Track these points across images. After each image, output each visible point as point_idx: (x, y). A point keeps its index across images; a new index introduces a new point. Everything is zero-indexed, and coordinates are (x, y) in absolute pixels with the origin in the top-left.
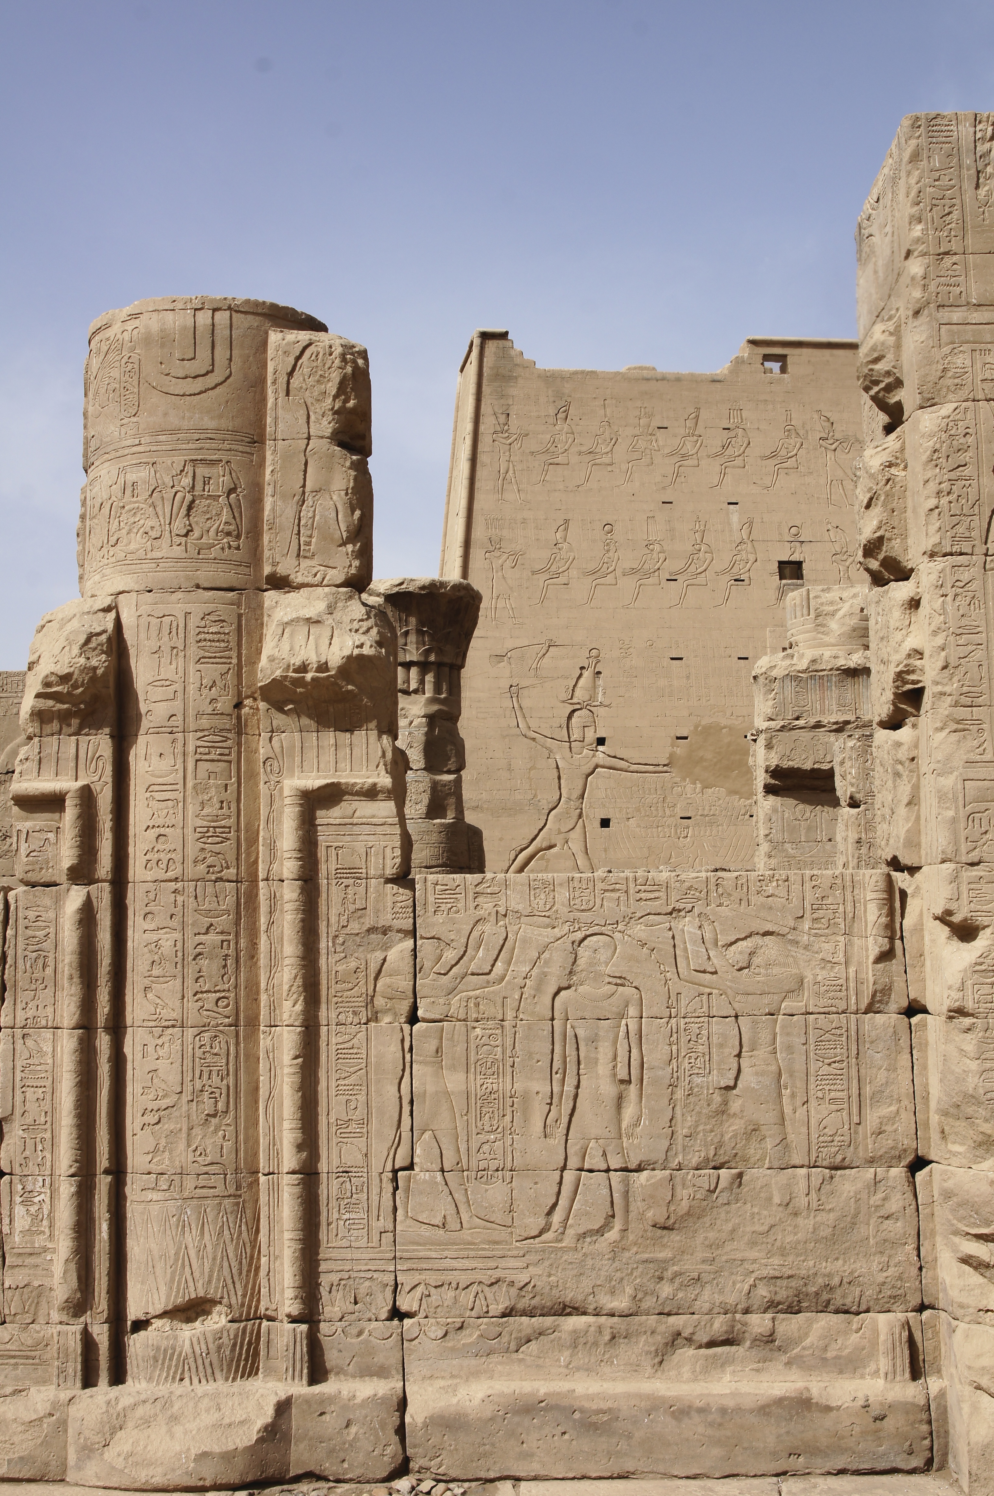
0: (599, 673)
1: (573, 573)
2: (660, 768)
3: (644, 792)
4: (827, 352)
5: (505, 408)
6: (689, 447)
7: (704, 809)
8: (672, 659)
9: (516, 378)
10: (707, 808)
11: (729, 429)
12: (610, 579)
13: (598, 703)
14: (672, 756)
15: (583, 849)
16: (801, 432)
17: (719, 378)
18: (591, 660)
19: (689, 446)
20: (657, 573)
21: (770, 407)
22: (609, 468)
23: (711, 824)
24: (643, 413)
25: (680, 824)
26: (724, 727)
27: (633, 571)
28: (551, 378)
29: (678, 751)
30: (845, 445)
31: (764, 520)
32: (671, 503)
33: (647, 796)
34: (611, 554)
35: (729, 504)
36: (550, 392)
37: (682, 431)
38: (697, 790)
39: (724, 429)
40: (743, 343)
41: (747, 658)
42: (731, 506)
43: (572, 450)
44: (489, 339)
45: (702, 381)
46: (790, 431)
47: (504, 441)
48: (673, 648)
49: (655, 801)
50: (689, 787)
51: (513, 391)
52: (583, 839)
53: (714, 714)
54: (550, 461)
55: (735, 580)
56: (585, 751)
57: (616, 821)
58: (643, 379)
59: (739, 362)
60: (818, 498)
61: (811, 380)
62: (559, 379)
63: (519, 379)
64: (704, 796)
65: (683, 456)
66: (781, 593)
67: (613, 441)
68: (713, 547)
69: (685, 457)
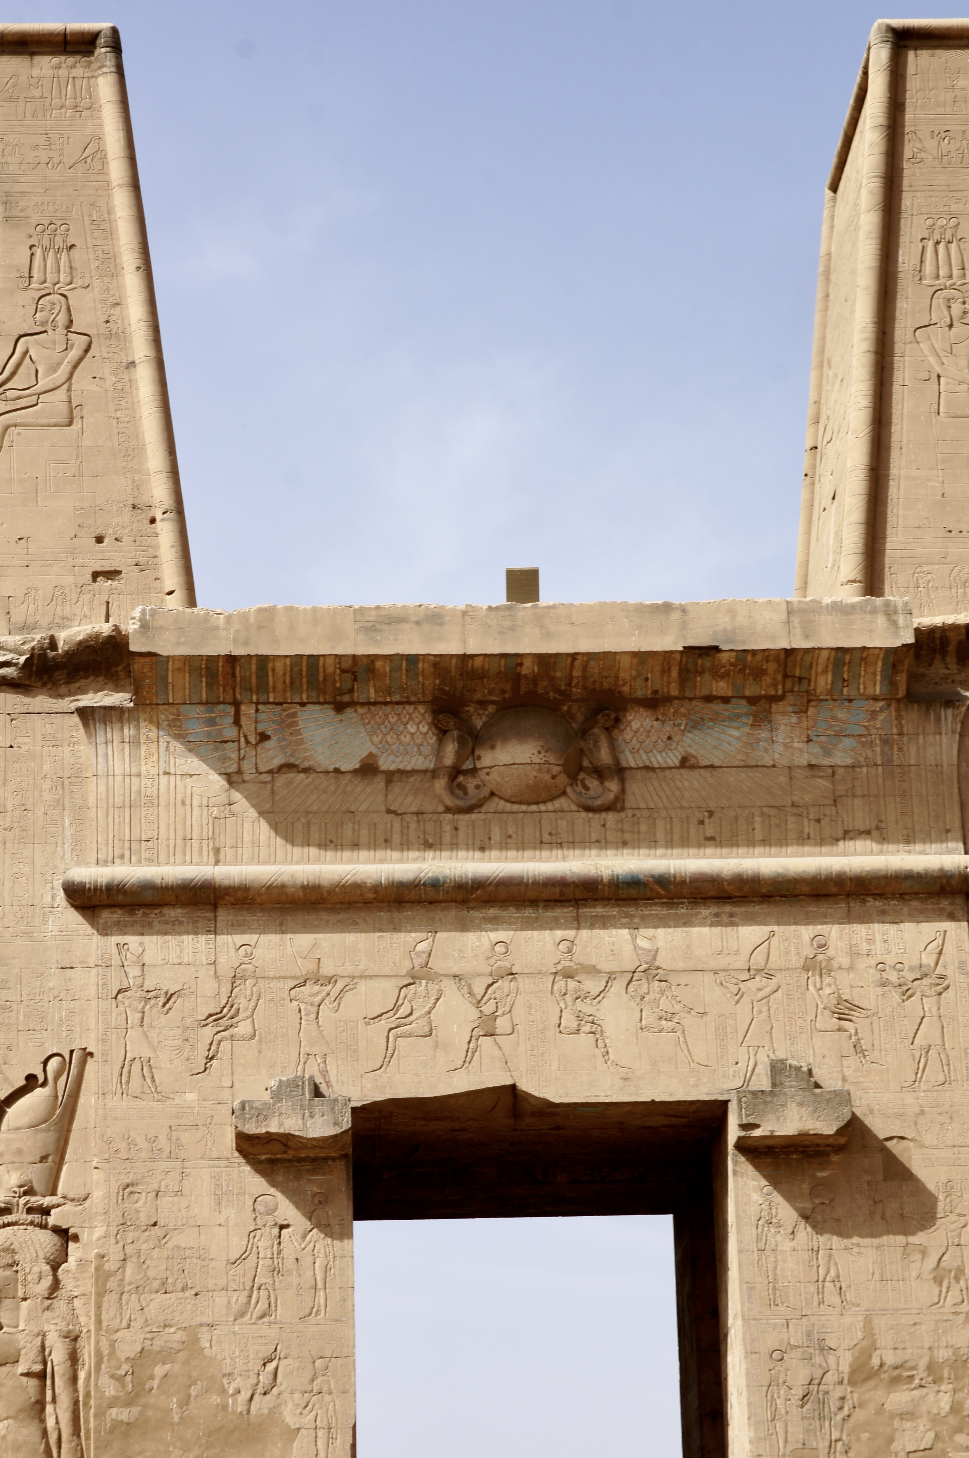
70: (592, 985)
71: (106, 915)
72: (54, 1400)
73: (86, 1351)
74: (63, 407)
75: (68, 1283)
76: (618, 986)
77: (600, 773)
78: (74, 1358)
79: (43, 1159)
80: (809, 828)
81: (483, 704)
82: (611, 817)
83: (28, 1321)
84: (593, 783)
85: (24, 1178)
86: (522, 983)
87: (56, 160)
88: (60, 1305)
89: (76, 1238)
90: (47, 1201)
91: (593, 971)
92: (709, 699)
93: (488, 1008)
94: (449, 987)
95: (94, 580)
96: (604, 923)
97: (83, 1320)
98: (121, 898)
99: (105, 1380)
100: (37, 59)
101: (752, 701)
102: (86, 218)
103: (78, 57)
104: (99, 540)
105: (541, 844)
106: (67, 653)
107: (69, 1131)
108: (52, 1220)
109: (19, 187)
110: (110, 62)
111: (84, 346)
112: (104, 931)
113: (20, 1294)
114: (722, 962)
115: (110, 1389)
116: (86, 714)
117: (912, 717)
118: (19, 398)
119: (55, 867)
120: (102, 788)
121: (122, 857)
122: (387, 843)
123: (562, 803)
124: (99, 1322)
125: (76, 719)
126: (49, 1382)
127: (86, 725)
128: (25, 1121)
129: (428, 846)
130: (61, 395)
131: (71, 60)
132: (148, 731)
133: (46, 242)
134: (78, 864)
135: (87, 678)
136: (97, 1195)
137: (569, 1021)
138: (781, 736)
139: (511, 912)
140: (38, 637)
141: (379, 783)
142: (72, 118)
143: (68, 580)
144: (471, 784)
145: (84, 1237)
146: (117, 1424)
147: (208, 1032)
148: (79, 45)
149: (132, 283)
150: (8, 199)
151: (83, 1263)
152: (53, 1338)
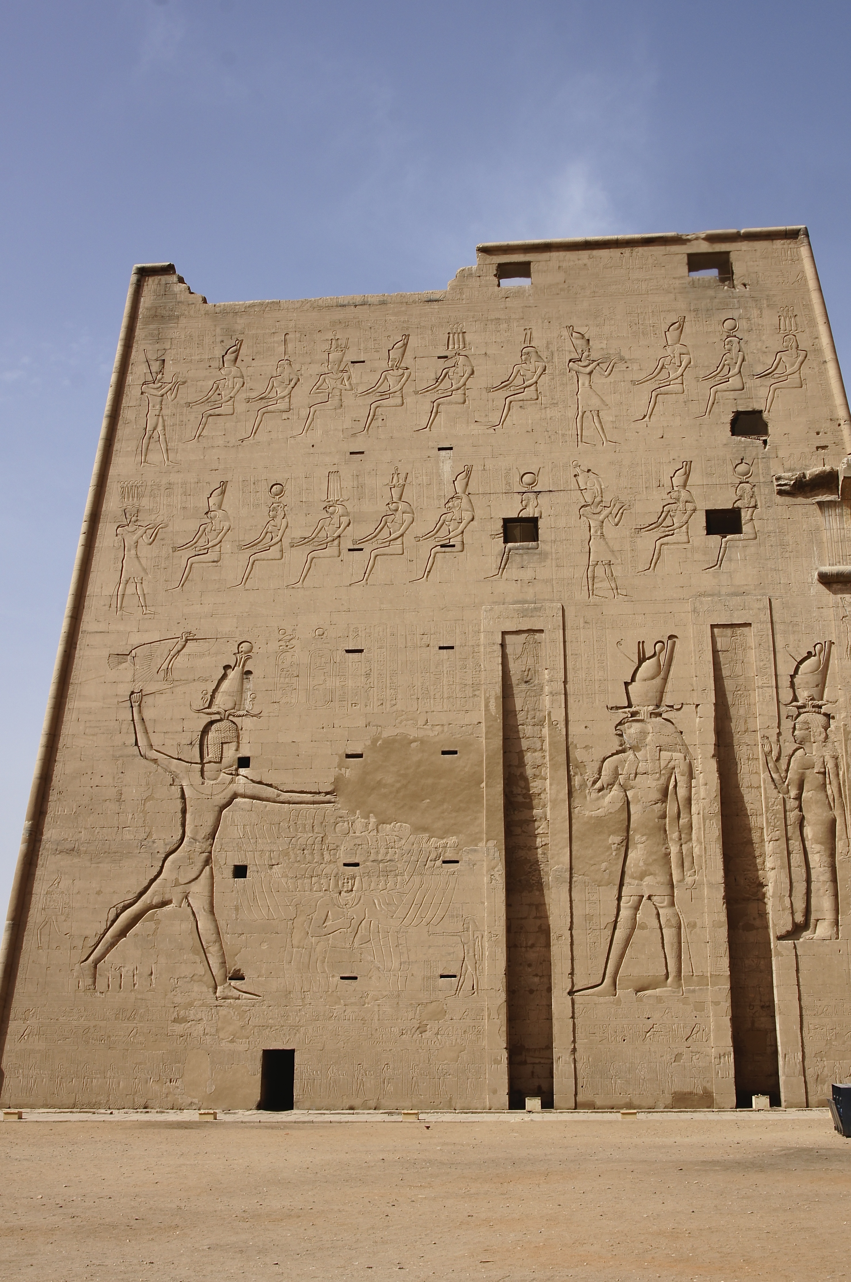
0: (249, 673)
1: (227, 547)
2: (321, 798)
3: (297, 830)
4: (584, 255)
5: (160, 353)
6: (392, 382)
7: (377, 853)
8: (348, 651)
10: (383, 851)
11: (446, 357)
12: (274, 552)
13: (245, 713)
14: (338, 781)
15: (207, 907)
16: (544, 355)
17: (437, 297)
18: (238, 656)
21: (504, 326)
22: (285, 416)
23: (386, 873)
24: (333, 347)
25: (343, 874)
26: (414, 741)
27: (306, 541)
29: (348, 773)
30: (604, 366)
31: (487, 467)
32: (362, 453)
33: (300, 835)
34: (278, 520)
35: (440, 449)
36: (218, 330)
37: (384, 365)
38: (371, 827)
39: (439, 358)
41: (452, 648)
42: (443, 453)
43: (238, 397)
44: (149, 276)
45: (414, 302)
46: (529, 353)
47: (155, 392)
48: (351, 637)
49: (310, 842)
50: (360, 822)
51: (173, 333)
52: (207, 893)
53: (400, 723)
54: (210, 412)
55: (442, 546)
56: (222, 774)
57: (255, 868)
58: (337, 306)
59: (465, 275)
60: (563, 435)
61: (562, 290)
62: (231, 315)
63: (182, 318)
64: (380, 834)
65: (382, 394)
66: (505, 560)
67: (292, 383)
68: (413, 507)
69: (385, 395)
71: (835, 586)
72: (830, 783)
73: (842, 763)
74: (798, 380)
75: (832, 737)
78: (837, 766)
79: (817, 686)
83: (816, 751)
85: (810, 694)
87: (786, 281)
88: (829, 745)
89: (833, 718)
90: (820, 703)
95: (817, 450)
97: (839, 751)
98: (842, 579)
100: (775, 241)
102: (801, 304)
103: (792, 240)
104: (818, 433)
106: (810, 479)
107: (826, 674)
108: (823, 711)
109: (772, 293)
110: (806, 241)
111: (804, 356)
112: (835, 593)
113: (812, 740)
116: (821, 504)
118: (779, 377)
119: (812, 567)
120: (829, 534)
121: (839, 562)
124: (846, 751)
125: (816, 507)
126: (827, 776)
127: (820, 509)
128: (809, 670)
130: (797, 375)
131: (789, 241)
133: (785, 314)
134: (821, 565)
135: (818, 489)
136: (841, 700)
140: (798, 473)
142: (791, 264)
143: (807, 450)
145: (837, 717)
148: (792, 235)
149: (822, 329)
150: (768, 298)
151: (837, 728)
152: (827, 758)
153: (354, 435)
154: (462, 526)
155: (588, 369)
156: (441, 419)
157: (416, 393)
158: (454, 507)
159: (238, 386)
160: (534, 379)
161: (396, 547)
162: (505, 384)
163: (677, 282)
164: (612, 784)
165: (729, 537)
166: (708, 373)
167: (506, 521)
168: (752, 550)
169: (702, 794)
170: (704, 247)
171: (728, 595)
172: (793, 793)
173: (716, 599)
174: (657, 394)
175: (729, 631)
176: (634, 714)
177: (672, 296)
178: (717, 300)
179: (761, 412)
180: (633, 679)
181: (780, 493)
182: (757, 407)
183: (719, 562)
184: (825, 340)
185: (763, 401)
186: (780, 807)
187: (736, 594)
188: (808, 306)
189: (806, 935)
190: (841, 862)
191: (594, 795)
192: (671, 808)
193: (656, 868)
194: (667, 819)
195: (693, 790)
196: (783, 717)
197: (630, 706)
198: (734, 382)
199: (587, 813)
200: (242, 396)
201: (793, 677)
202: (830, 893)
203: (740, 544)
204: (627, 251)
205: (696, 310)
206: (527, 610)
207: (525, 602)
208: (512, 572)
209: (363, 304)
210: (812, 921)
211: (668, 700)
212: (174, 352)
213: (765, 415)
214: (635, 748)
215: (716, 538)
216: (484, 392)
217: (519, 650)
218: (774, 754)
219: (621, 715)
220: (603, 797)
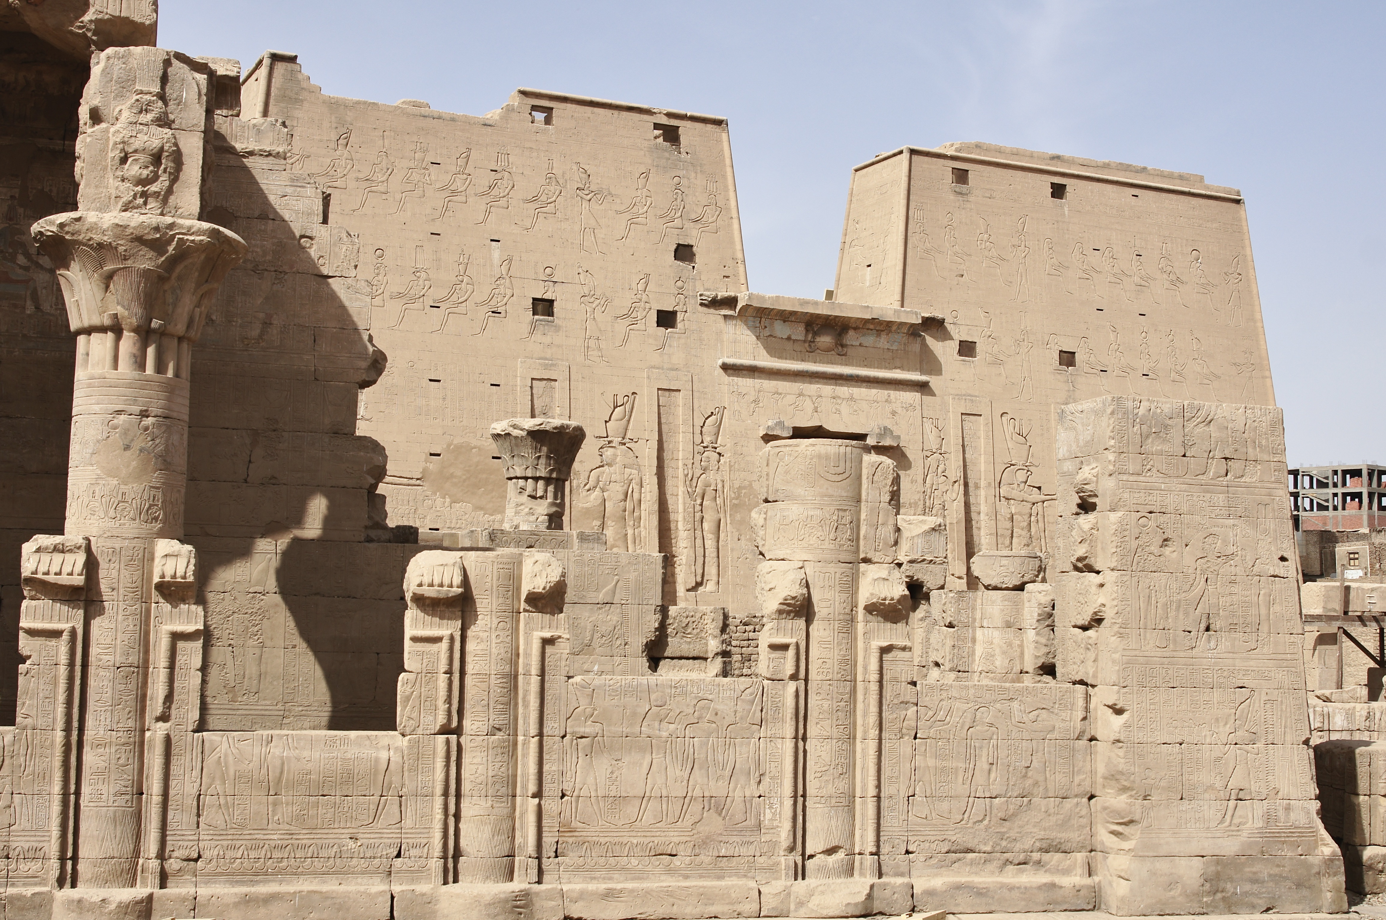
2: (413, 482)
3: (398, 503)
4: (589, 109)
6: (459, 185)
7: (451, 522)
8: (431, 380)
9: (302, 101)
10: (454, 521)
11: (496, 171)
12: (378, 300)
13: (361, 417)
14: (425, 471)
16: (561, 181)
17: (490, 122)
19: (459, 182)
20: (421, 299)
21: (535, 154)
22: (384, 196)
24: (418, 148)
26: (472, 447)
27: (400, 295)
28: (335, 105)
29: (431, 466)
30: (599, 196)
31: (522, 259)
32: (439, 234)
33: (400, 507)
34: (380, 277)
35: (492, 240)
36: (333, 118)
37: (453, 169)
38: (446, 504)
40: (514, 93)
41: (499, 385)
42: (494, 243)
43: (350, 176)
44: (278, 61)
45: (475, 123)
46: (551, 178)
48: (432, 370)
49: (407, 512)
50: (439, 501)
51: (298, 114)
53: (465, 434)
54: (330, 184)
55: (493, 312)
58: (418, 115)
59: (509, 110)
61: (573, 134)
62: (343, 107)
63: (305, 102)
64: (453, 510)
65: (453, 192)
66: (533, 327)
67: (389, 171)
68: (474, 279)
69: (454, 193)
70: (839, 401)
71: (730, 372)
72: (719, 497)
74: (715, 228)
75: (721, 468)
76: (845, 402)
77: (843, 346)
78: (723, 486)
79: (715, 434)
80: (887, 365)
81: (817, 324)
82: (843, 357)
83: (713, 476)
84: (840, 348)
85: (711, 439)
86: (824, 399)
87: (713, 155)
88: (720, 472)
90: (716, 445)
91: (839, 397)
92: (868, 329)
93: (816, 405)
94: (807, 398)
95: (725, 279)
96: (841, 385)
97: (725, 477)
98: (733, 367)
99: (731, 493)
100: (707, 125)
101: (877, 331)
102: (720, 173)
103: (717, 126)
104: (725, 267)
105: (828, 363)
106: (721, 299)
107: (720, 428)
108: (717, 450)
109: (704, 162)
110: (725, 129)
111: (720, 211)
112: (729, 376)
113: (711, 469)
114: (868, 398)
115: (733, 496)
116: (725, 316)
117: (911, 338)
118: (705, 224)
119: (718, 358)
120: (727, 336)
121: (734, 356)
122: (793, 359)
123: (833, 352)
124: (730, 477)
125: (721, 317)
126: (718, 492)
127: (723, 318)
128: (711, 424)
129: (803, 361)
130: (714, 224)
132: (739, 322)
134: (723, 357)
135: (724, 306)
136: (728, 445)
137: (834, 410)
138: (882, 340)
139: (821, 380)
140: (712, 293)
141: (792, 342)
142: (716, 144)
143: (717, 277)
144: (813, 345)
146: (734, 504)
147: (753, 404)
148: (718, 123)
149: (732, 194)
150: (701, 165)
151: (725, 462)
152: (719, 481)
153: (433, 220)
154: (506, 299)
155: (589, 197)
156: (492, 217)
157: (476, 195)
158: (501, 285)
159: (349, 167)
160: (554, 199)
161: (462, 309)
162: (535, 199)
163: (646, 142)
164: (595, 487)
165: (669, 330)
166: (662, 213)
167: (534, 299)
168: (682, 341)
169: (648, 498)
170: (664, 121)
171: (668, 369)
172: (699, 501)
173: (661, 371)
174: (632, 222)
175: (667, 393)
176: (610, 442)
177: (642, 153)
178: (670, 161)
179: (692, 246)
180: (610, 420)
181: (701, 304)
182: (691, 243)
183: (664, 346)
184: (733, 203)
185: (694, 239)
186: (692, 510)
187: (672, 369)
188: (724, 176)
189: (701, 589)
190: (723, 546)
191: (585, 493)
192: (629, 505)
193: (620, 543)
194: (627, 513)
195: (643, 495)
196: (696, 453)
197: (607, 437)
198: (677, 222)
199: (581, 505)
200: (352, 175)
201: (702, 427)
202: (716, 564)
203: (676, 335)
204: (616, 112)
205: (657, 166)
206: (547, 365)
207: (546, 359)
208: (538, 336)
209: (439, 118)
210: (705, 581)
211: (629, 435)
212: (300, 129)
213: (694, 249)
214: (609, 465)
215: (662, 329)
216: (521, 202)
217: (541, 392)
218: (690, 476)
219: (602, 442)
220: (590, 495)
